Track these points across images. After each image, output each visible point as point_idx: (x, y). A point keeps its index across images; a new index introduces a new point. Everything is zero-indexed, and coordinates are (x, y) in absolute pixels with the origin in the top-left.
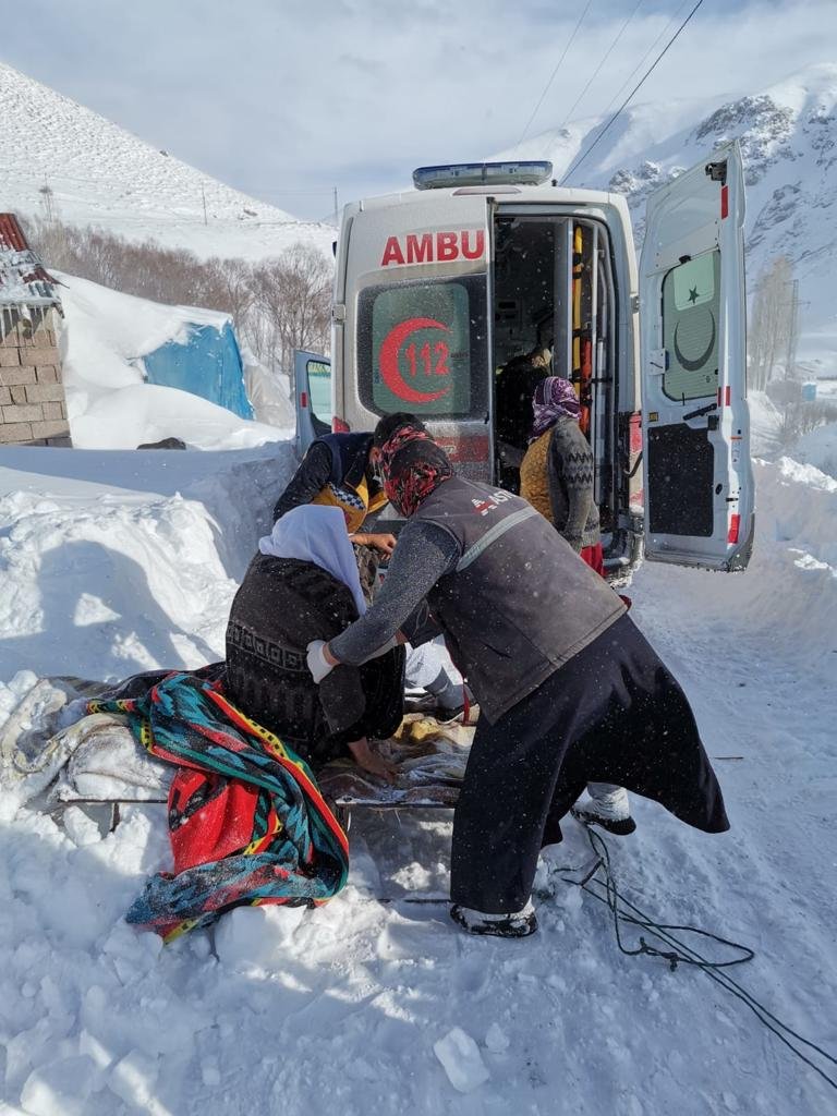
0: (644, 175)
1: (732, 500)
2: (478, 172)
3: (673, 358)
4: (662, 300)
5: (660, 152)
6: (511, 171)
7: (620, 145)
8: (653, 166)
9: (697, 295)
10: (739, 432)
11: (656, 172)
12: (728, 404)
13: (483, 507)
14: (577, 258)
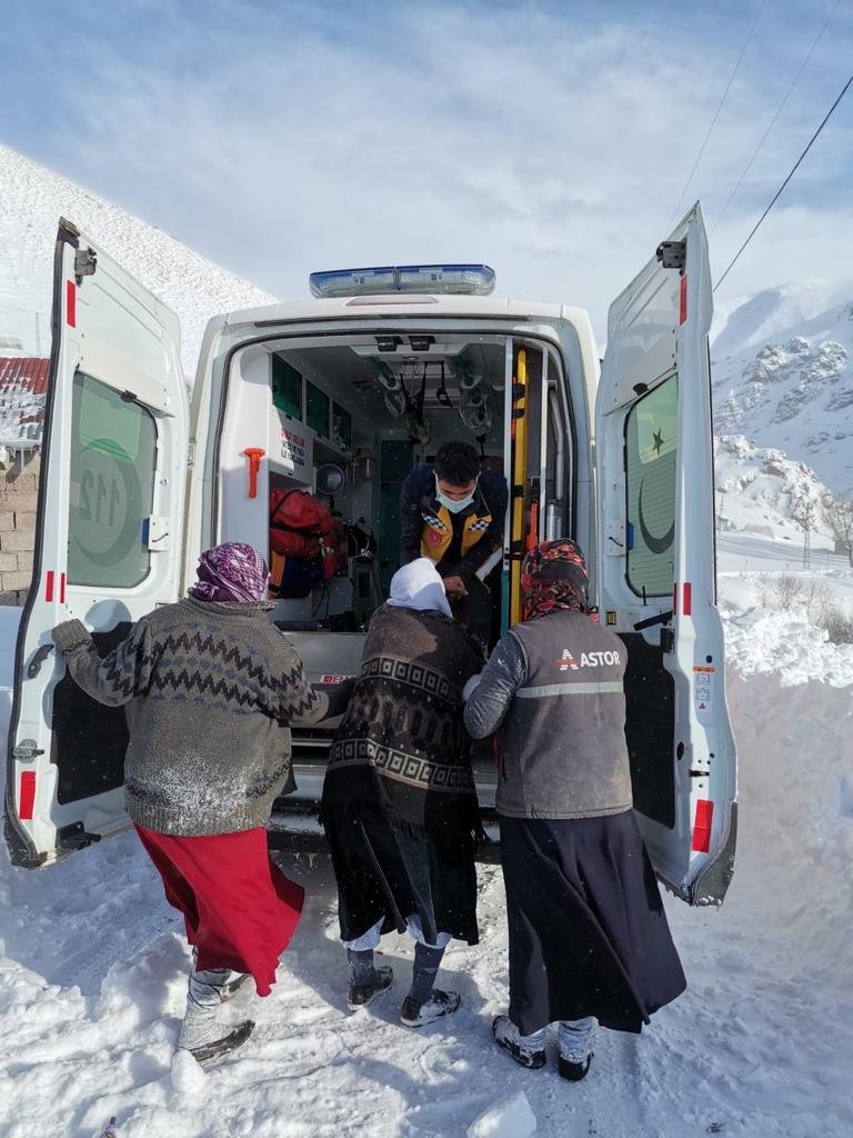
0: (794, 349)
1: (697, 774)
2: (389, 278)
3: (638, 534)
4: (625, 448)
5: (813, 327)
6: (434, 277)
7: (768, 321)
8: (803, 340)
9: (662, 442)
10: (709, 659)
11: (806, 347)
12: (687, 611)
13: (568, 662)
14: (518, 391)
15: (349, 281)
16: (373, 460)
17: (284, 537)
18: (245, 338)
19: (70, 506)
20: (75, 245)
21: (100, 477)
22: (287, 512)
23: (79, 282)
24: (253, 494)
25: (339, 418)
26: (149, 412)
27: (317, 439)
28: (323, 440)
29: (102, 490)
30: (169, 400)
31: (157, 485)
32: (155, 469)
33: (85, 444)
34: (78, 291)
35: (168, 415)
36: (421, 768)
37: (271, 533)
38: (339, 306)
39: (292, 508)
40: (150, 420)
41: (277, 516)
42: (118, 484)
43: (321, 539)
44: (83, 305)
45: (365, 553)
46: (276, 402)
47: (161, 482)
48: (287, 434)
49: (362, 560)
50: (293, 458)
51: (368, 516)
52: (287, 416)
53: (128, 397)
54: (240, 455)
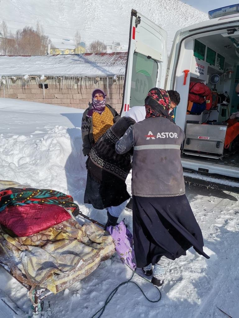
2: (235, 8)
13: (150, 136)
15: (221, 12)
16: (232, 72)
17: (193, 97)
18: (186, 36)
19: (131, 88)
20: (136, 16)
21: (141, 80)
22: (195, 89)
23: (136, 27)
24: (185, 84)
25: (219, 59)
26: (156, 61)
27: (210, 66)
28: (212, 66)
29: (141, 84)
30: (162, 58)
31: (157, 82)
32: (157, 78)
33: (137, 72)
34: (136, 29)
35: (161, 62)
36: (106, 165)
37: (189, 95)
38: (216, 21)
39: (196, 88)
40: (156, 63)
41: (192, 90)
42: (146, 82)
43: (205, 97)
44: (138, 33)
45: (225, 102)
46: (194, 55)
47: (158, 81)
48: (198, 65)
49: (224, 105)
50: (199, 72)
51: (228, 91)
52: (199, 59)
53: (149, 57)
54: (182, 72)
